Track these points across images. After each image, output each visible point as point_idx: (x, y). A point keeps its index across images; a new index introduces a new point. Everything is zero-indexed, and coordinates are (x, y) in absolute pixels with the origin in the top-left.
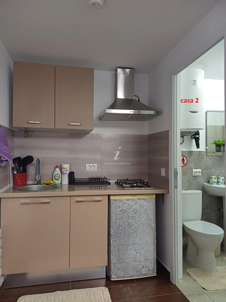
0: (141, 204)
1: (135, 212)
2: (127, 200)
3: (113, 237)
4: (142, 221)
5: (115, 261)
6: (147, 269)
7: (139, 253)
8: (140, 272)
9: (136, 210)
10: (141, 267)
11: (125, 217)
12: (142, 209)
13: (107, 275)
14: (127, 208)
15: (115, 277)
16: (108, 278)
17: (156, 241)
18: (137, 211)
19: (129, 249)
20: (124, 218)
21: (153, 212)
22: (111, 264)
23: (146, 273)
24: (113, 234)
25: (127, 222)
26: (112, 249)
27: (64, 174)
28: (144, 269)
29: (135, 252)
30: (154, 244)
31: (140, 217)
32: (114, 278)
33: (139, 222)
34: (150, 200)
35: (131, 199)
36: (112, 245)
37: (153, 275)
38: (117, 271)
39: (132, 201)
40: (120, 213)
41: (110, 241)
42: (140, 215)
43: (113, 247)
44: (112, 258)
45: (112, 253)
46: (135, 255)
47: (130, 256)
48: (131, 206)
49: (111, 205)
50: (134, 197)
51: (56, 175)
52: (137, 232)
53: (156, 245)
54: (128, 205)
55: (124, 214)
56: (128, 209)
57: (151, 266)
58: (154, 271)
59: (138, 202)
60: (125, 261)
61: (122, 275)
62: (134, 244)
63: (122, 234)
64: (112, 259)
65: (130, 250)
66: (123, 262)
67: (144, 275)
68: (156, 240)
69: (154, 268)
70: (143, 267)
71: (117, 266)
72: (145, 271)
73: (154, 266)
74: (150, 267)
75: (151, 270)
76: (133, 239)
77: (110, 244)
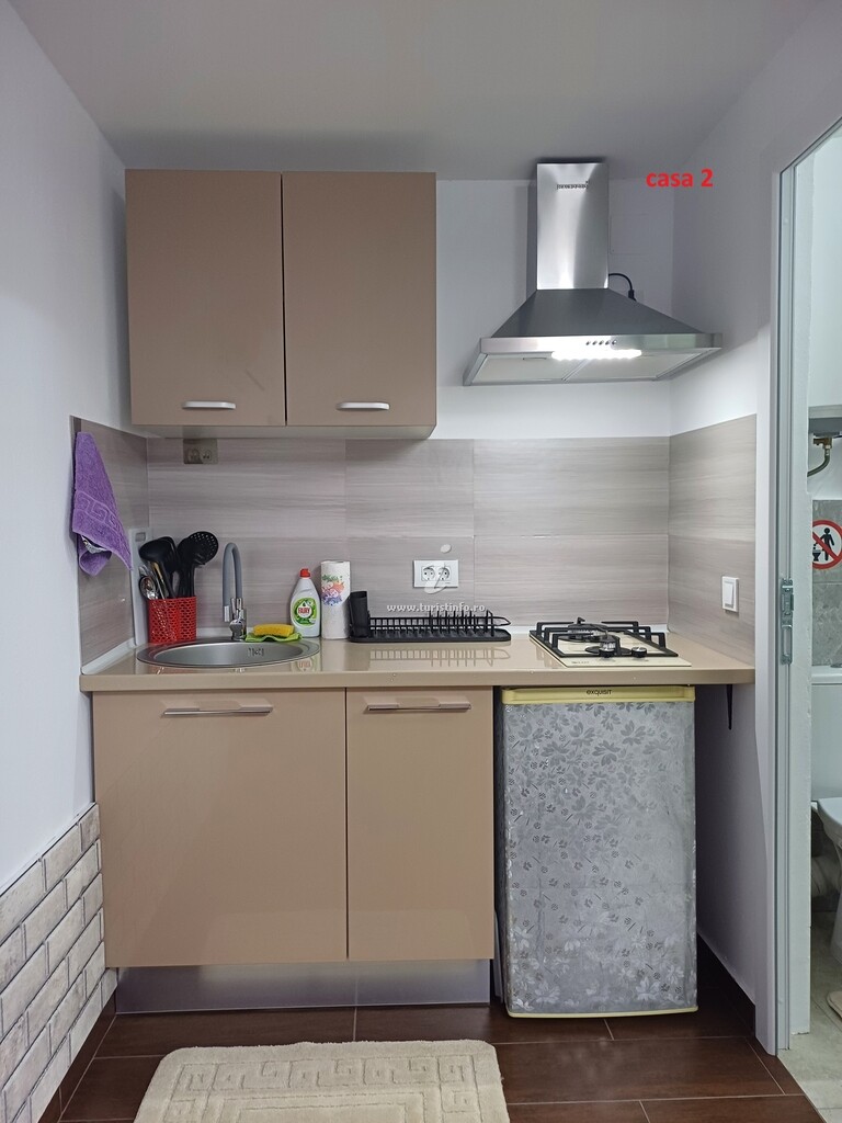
0: (630, 727)
1: (607, 755)
2: (570, 707)
3: (514, 850)
4: (636, 791)
5: (525, 944)
6: (657, 985)
7: (621, 920)
8: (629, 993)
9: (611, 748)
10: (631, 974)
11: (563, 776)
12: (635, 745)
13: (497, 994)
14: (573, 739)
15: (527, 1004)
16: (499, 1003)
17: (694, 877)
18: (616, 754)
19: (583, 902)
20: (561, 780)
21: (686, 761)
22: (508, 953)
23: (654, 998)
24: (516, 840)
25: (572, 796)
26: (511, 898)
27: (330, 600)
28: (643, 983)
29: (606, 914)
30: (687, 887)
31: (628, 776)
32: (521, 1010)
33: (626, 797)
34: (670, 711)
35: (589, 706)
36: (510, 883)
37: (680, 1007)
38: (532, 982)
39: (592, 711)
40: (542, 759)
41: (505, 866)
42: (627, 769)
43: (519, 890)
44: (514, 931)
45: (512, 914)
46: (607, 928)
47: (587, 930)
48: (590, 734)
49: (507, 729)
50: (602, 695)
51: (301, 606)
52: (614, 837)
53: (694, 892)
54: (575, 727)
55: (561, 763)
56: (574, 743)
57: (675, 974)
58: (688, 995)
59: (618, 716)
60: (566, 949)
61: (552, 1002)
62: (604, 882)
63: (552, 843)
64: (512, 935)
65: (585, 907)
66: (559, 950)
67: (643, 1004)
68: (694, 872)
69: (685, 980)
70: (640, 975)
71: (535, 965)
72: (648, 991)
73: (687, 973)
74: (668, 976)
75: (672, 990)
76: (597, 864)
77: (506, 876)
